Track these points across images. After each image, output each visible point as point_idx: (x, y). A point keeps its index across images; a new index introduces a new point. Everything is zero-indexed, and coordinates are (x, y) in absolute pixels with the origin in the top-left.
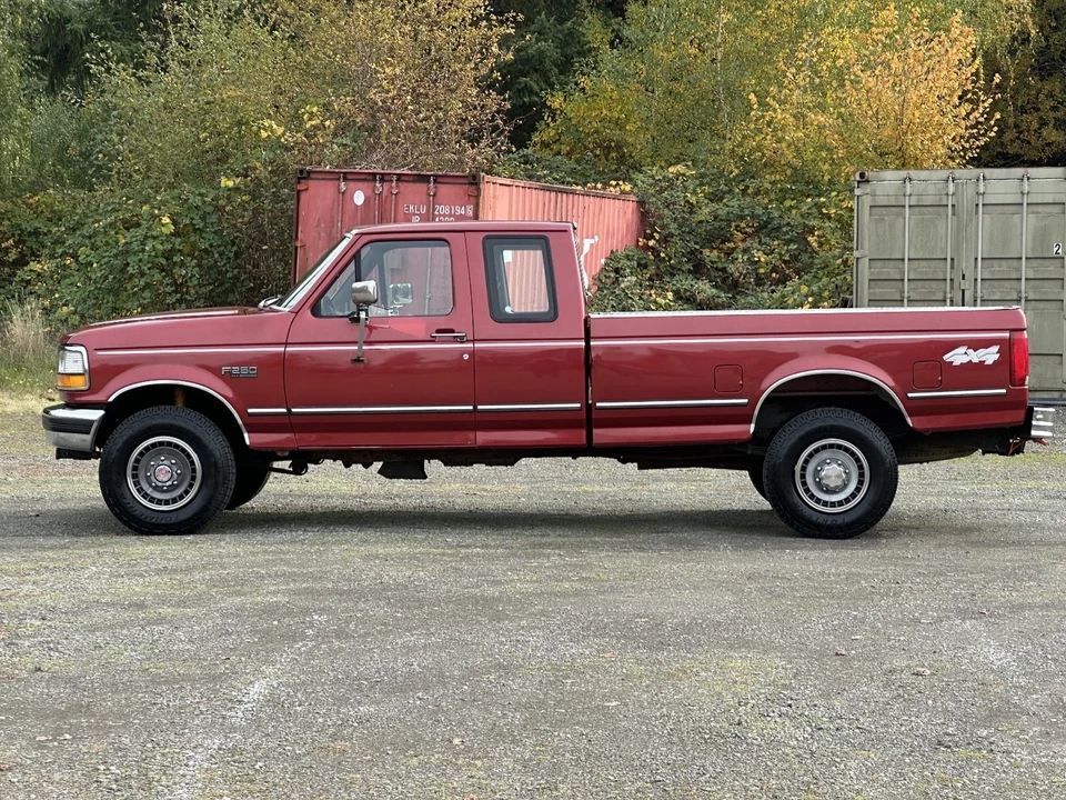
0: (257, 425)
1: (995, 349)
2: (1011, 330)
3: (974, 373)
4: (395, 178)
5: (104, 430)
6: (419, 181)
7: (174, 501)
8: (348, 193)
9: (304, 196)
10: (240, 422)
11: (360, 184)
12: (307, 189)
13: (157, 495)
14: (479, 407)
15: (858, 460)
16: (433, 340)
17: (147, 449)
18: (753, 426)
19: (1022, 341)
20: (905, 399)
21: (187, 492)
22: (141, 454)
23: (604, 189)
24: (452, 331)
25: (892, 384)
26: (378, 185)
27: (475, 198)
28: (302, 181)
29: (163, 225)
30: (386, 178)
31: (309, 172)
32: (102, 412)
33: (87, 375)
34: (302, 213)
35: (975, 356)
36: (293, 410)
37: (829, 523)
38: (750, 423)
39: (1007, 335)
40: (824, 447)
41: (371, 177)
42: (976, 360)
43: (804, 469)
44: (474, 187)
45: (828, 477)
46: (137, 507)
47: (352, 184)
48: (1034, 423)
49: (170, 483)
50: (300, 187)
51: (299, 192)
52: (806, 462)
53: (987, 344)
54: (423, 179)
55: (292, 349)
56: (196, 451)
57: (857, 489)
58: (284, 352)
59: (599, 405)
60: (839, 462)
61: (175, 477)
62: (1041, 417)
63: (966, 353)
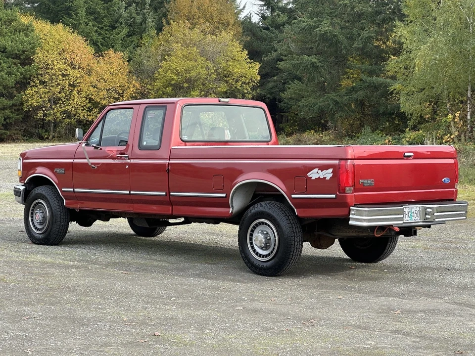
1: (331, 170)
2: (340, 159)
7: (42, 229)
10: (61, 195)
13: (37, 226)
15: (273, 232)
16: (118, 158)
19: (345, 166)
20: (291, 198)
21: (45, 226)
24: (124, 154)
25: (284, 188)
33: (21, 171)
35: (321, 174)
37: (261, 266)
38: (230, 208)
39: (337, 162)
40: (259, 223)
42: (322, 177)
43: (251, 235)
46: (33, 232)
48: (351, 216)
49: (39, 221)
52: (252, 231)
53: (327, 167)
55: (76, 161)
56: (48, 207)
57: (274, 249)
58: (73, 163)
59: (171, 193)
60: (265, 233)
61: (41, 218)
62: (355, 213)
63: (317, 173)
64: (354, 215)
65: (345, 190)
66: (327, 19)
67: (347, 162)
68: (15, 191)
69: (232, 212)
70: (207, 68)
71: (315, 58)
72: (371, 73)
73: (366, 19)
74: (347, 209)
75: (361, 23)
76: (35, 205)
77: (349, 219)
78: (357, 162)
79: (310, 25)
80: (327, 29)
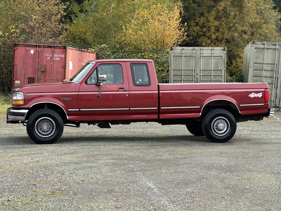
0: (70, 114)
1: (261, 93)
2: (265, 89)
3: (256, 100)
4: (42, 47)
5: (28, 115)
6: (49, 48)
7: (48, 135)
8: (29, 50)
9: (16, 51)
10: (66, 113)
11: (32, 48)
12: (17, 49)
13: (43, 133)
14: (131, 109)
15: (227, 122)
16: (118, 91)
17: (40, 120)
18: (201, 113)
19: (267, 91)
20: (239, 106)
21: (51, 132)
22: (39, 122)
23: (87, 50)
24: (123, 88)
25: (236, 103)
26: (38, 48)
27: (65, 53)
30: (40, 46)
31: (17, 44)
32: (28, 111)
33: (23, 100)
34: (16, 56)
35: (256, 95)
36: (81, 110)
37: (220, 138)
38: (200, 113)
39: (264, 90)
40: (218, 119)
41: (35, 46)
42: (256, 96)
43: (213, 125)
44: (65, 49)
45: (220, 127)
46: (37, 136)
47: (30, 48)
48: (270, 112)
49: (47, 130)
50: (15, 48)
51: (14, 49)
52: (214, 123)
53: (259, 92)
54: (51, 47)
56: (54, 121)
57: (227, 130)
58: (78, 94)
59: (161, 108)
62: (272, 111)
63: (254, 95)
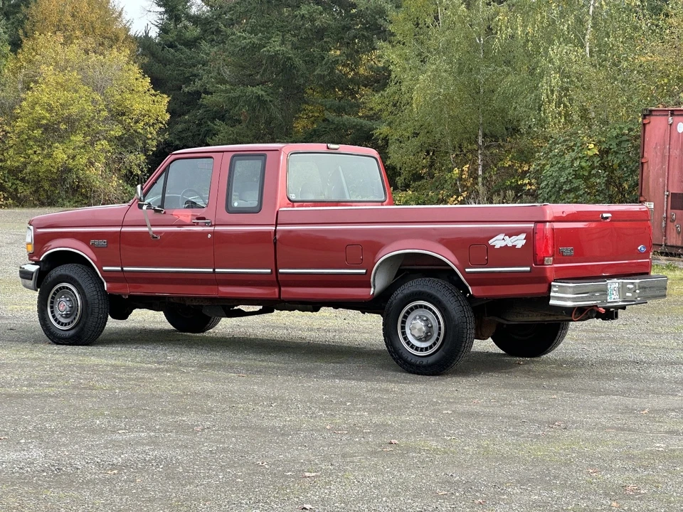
1: (523, 236)
2: (536, 222)
3: (509, 254)
7: (69, 324)
9: (647, 127)
10: (100, 275)
12: (649, 123)
13: (61, 320)
14: (216, 270)
15: (438, 317)
16: (193, 225)
18: (373, 289)
19: (543, 231)
20: (465, 273)
21: (74, 319)
22: (54, 294)
24: (204, 219)
25: (456, 263)
28: (647, 117)
29: (589, 149)
31: (651, 111)
32: (38, 267)
33: (33, 244)
34: (647, 139)
35: (509, 242)
36: (125, 269)
37: (418, 363)
38: (371, 287)
39: (532, 225)
40: (416, 307)
42: (510, 245)
43: (404, 322)
45: (415, 329)
46: (51, 325)
47: (676, 118)
48: (552, 294)
49: (65, 312)
50: (645, 121)
51: (644, 125)
52: (405, 317)
55: (124, 229)
56: (79, 293)
57: (437, 339)
58: (120, 231)
59: (280, 271)
60: (425, 319)
61: (68, 309)
62: (557, 289)
63: (503, 239)
64: (555, 292)
65: (544, 260)
66: (278, 35)
67: (545, 225)
68: (20, 272)
69: (373, 293)
70: (94, 102)
71: (262, 90)
72: (340, 110)
73: (330, 37)
74: (546, 286)
75: (325, 42)
76: (57, 290)
77: (549, 298)
78: (558, 225)
79: (254, 43)
80: (277, 49)
